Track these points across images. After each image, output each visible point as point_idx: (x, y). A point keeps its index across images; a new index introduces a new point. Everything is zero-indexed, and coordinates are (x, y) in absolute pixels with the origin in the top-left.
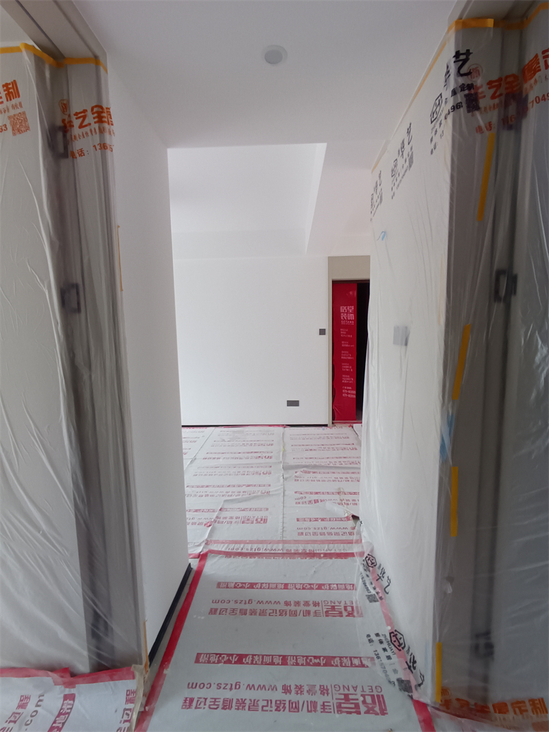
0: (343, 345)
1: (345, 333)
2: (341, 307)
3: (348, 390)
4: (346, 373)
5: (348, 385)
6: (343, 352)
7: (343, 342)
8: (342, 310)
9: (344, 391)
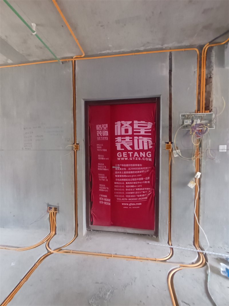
0: (99, 158)
1: (101, 147)
2: (97, 126)
3: (104, 198)
4: (102, 182)
5: (104, 193)
6: (99, 164)
7: (99, 156)
8: (98, 128)
9: (100, 198)
